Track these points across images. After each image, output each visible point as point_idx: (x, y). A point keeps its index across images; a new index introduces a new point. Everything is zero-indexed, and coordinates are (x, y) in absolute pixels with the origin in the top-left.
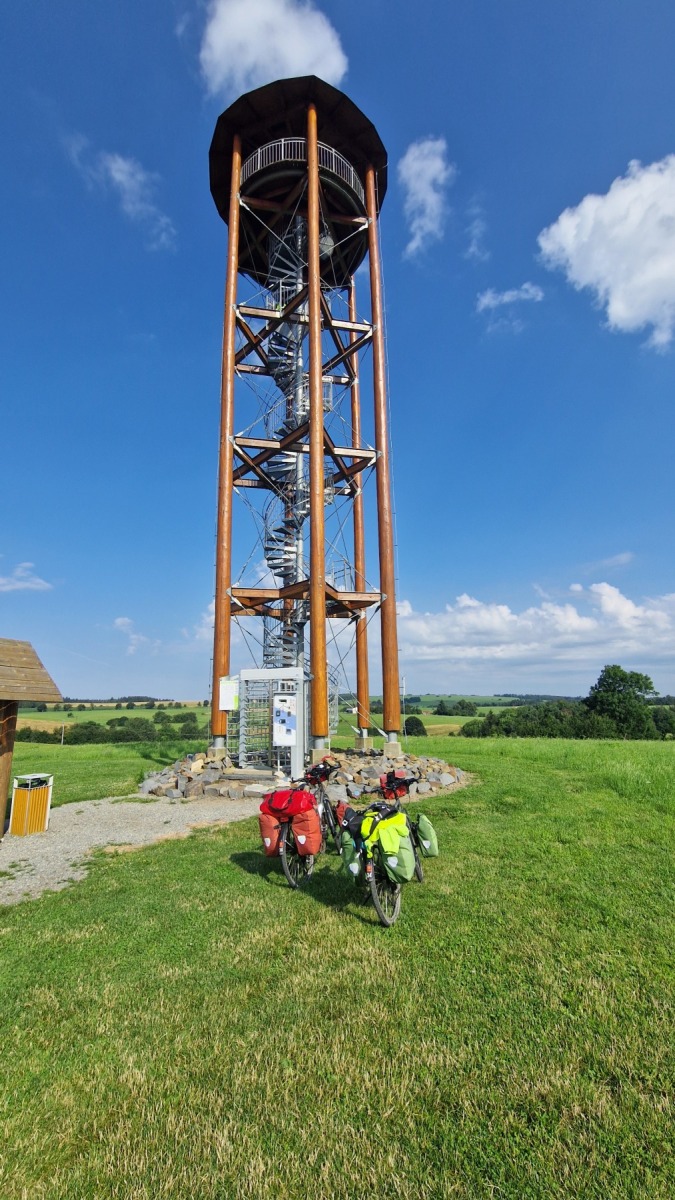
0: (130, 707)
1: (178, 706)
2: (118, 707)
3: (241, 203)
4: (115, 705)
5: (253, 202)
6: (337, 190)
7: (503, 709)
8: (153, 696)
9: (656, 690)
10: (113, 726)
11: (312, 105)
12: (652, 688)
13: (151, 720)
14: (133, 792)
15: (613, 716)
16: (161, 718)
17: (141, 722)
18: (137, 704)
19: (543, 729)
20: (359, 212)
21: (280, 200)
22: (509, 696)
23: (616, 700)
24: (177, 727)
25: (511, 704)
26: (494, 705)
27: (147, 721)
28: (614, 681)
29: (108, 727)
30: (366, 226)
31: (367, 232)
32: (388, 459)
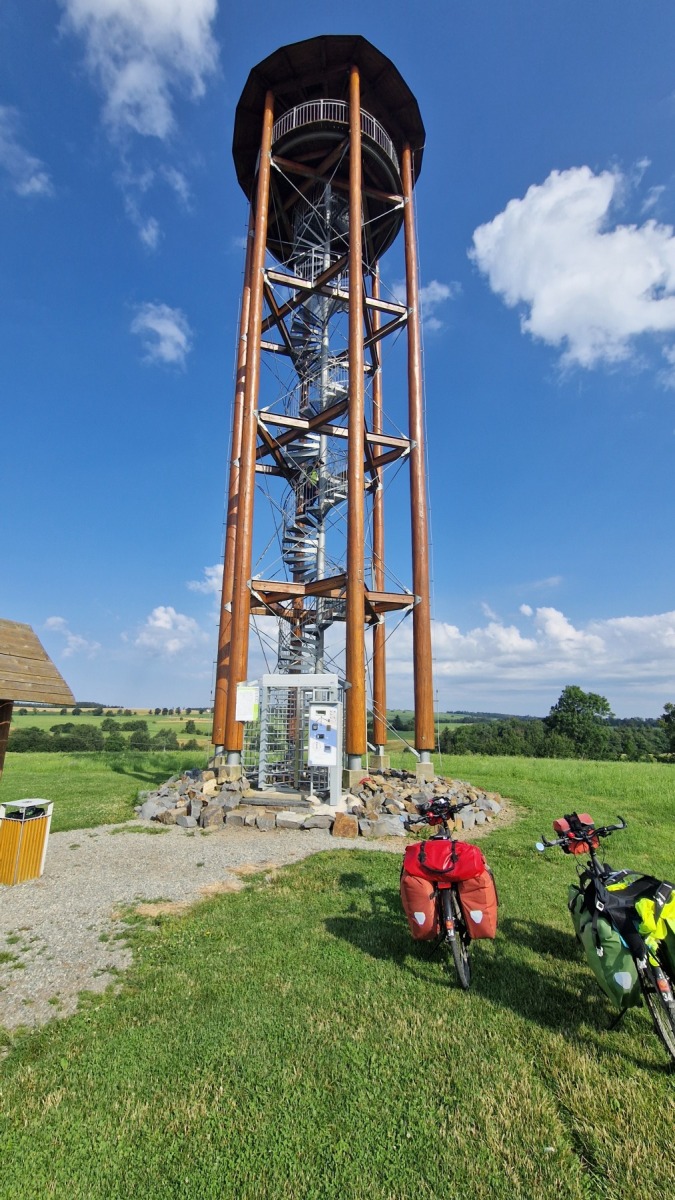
0: (76, 713)
1: (128, 713)
2: (63, 713)
3: (272, 163)
4: (59, 710)
5: (284, 163)
6: (376, 162)
7: (459, 725)
8: (101, 703)
9: (612, 711)
10: (57, 733)
11: (355, 68)
12: (608, 710)
13: (100, 727)
14: (131, 817)
15: (571, 735)
16: (109, 726)
17: (87, 730)
18: (83, 709)
19: (505, 747)
20: (396, 190)
21: (314, 164)
22: (462, 713)
23: (576, 720)
24: (127, 735)
25: (463, 721)
26: (447, 721)
27: (95, 728)
28: (573, 701)
29: (52, 734)
30: (402, 206)
31: (403, 212)
32: (424, 451)
